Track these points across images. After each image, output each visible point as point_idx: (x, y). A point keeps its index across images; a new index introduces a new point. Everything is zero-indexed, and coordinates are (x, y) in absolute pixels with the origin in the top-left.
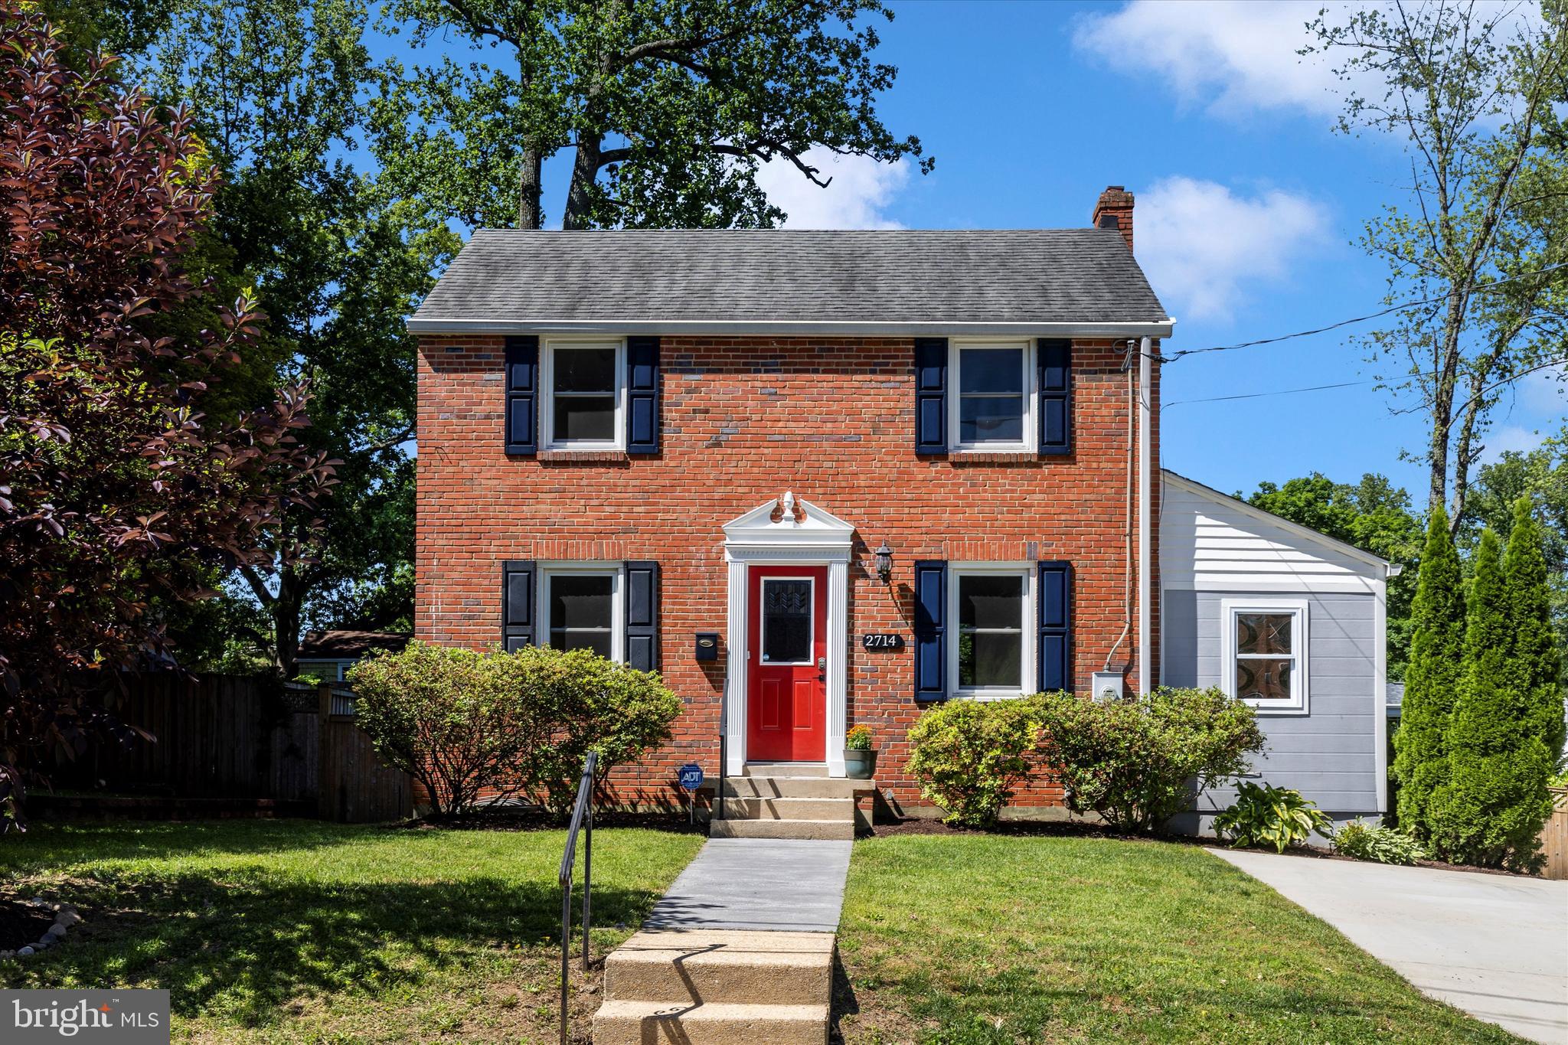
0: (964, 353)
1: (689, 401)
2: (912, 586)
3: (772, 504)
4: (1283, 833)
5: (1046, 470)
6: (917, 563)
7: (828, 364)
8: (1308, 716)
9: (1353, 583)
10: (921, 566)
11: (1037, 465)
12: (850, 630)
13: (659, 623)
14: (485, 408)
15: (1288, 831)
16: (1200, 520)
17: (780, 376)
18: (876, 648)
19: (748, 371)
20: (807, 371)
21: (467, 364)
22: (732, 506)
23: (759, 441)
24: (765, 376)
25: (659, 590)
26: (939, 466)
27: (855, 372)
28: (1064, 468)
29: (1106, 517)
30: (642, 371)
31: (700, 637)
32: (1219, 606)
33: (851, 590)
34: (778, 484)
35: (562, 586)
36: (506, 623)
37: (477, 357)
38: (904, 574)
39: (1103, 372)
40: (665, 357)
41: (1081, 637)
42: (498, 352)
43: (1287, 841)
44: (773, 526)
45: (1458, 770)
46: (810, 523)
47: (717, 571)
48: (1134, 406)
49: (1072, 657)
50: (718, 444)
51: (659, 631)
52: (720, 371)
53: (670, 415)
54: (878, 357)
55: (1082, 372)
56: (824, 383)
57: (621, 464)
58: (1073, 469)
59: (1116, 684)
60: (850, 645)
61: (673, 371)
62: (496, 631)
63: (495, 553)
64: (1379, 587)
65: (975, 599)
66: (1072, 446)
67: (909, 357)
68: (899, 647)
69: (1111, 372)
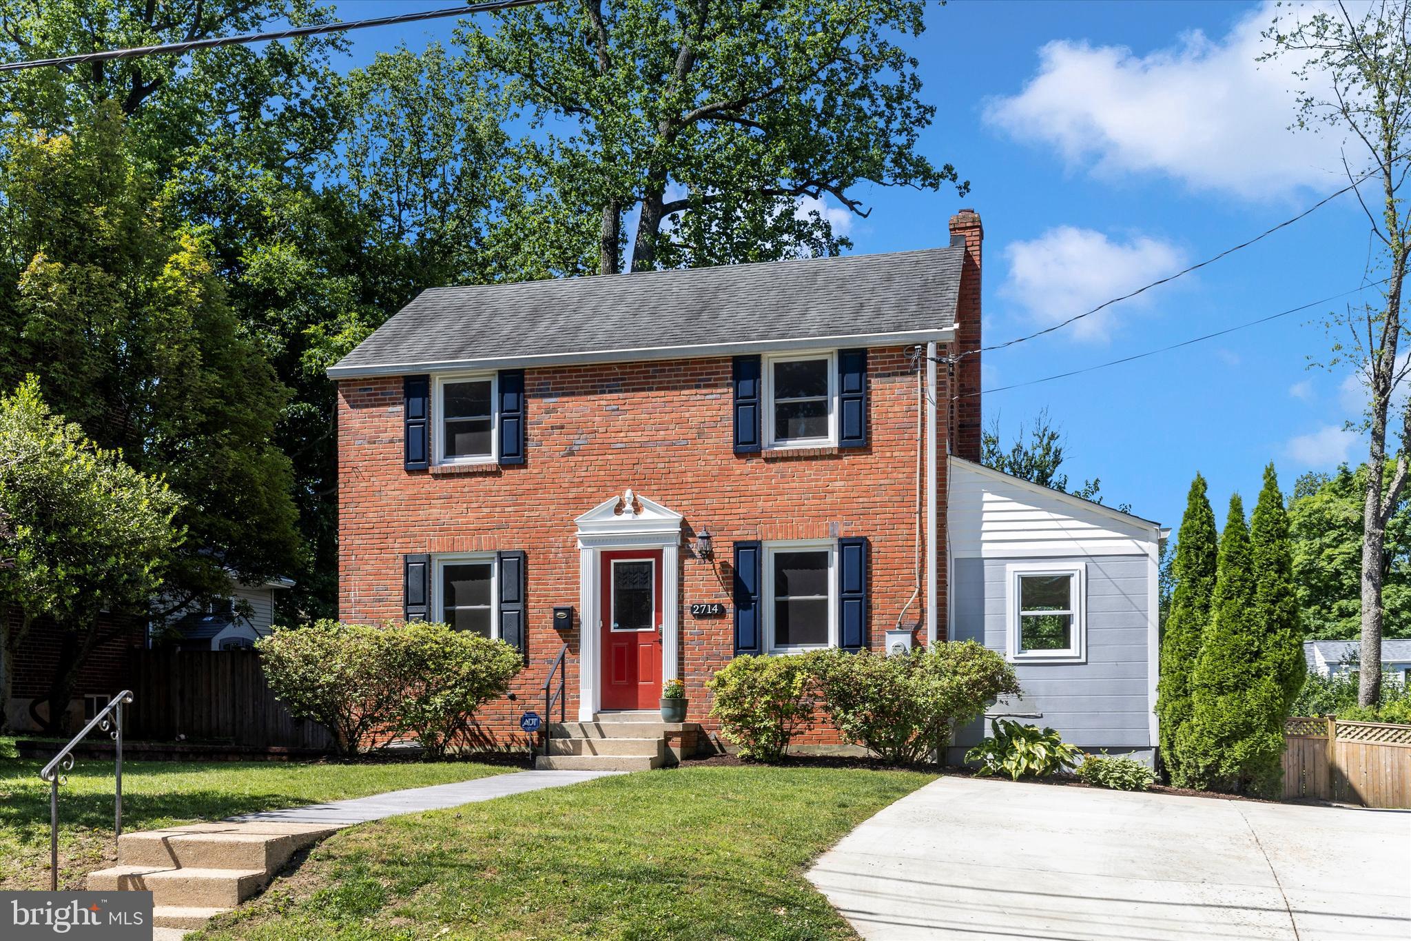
0: (778, 366)
1: (548, 420)
2: (731, 562)
3: (615, 500)
4: (1019, 763)
5: (846, 460)
6: (735, 543)
7: (661, 382)
8: (1086, 663)
9: (1129, 546)
10: (739, 546)
11: (838, 457)
12: (681, 601)
13: (526, 600)
14: (389, 435)
15: (1024, 762)
16: (987, 497)
17: (621, 395)
18: (702, 615)
19: (595, 393)
20: (643, 390)
21: (375, 400)
22: (582, 503)
23: (606, 448)
24: (608, 396)
25: (526, 573)
26: (754, 462)
27: (683, 388)
28: (861, 459)
29: (899, 499)
30: (511, 398)
31: (556, 610)
32: (1004, 571)
33: (681, 569)
34: (619, 484)
35: (453, 573)
36: (407, 604)
37: (382, 394)
38: (725, 553)
39: (895, 374)
40: (529, 385)
41: (876, 601)
42: (398, 390)
43: (1022, 770)
44: (616, 518)
45: (1199, 708)
46: (646, 515)
47: (572, 557)
48: (923, 402)
49: (869, 618)
50: (571, 453)
51: (526, 607)
52: (573, 394)
53: (533, 432)
54: (702, 374)
55: (877, 376)
56: (657, 398)
57: (496, 473)
58: (870, 459)
59: (905, 640)
60: (681, 613)
61: (535, 396)
62: (399, 611)
63: (398, 548)
64: (1152, 548)
65: (787, 572)
66: (869, 439)
67: (728, 372)
68: (721, 613)
69: (903, 374)
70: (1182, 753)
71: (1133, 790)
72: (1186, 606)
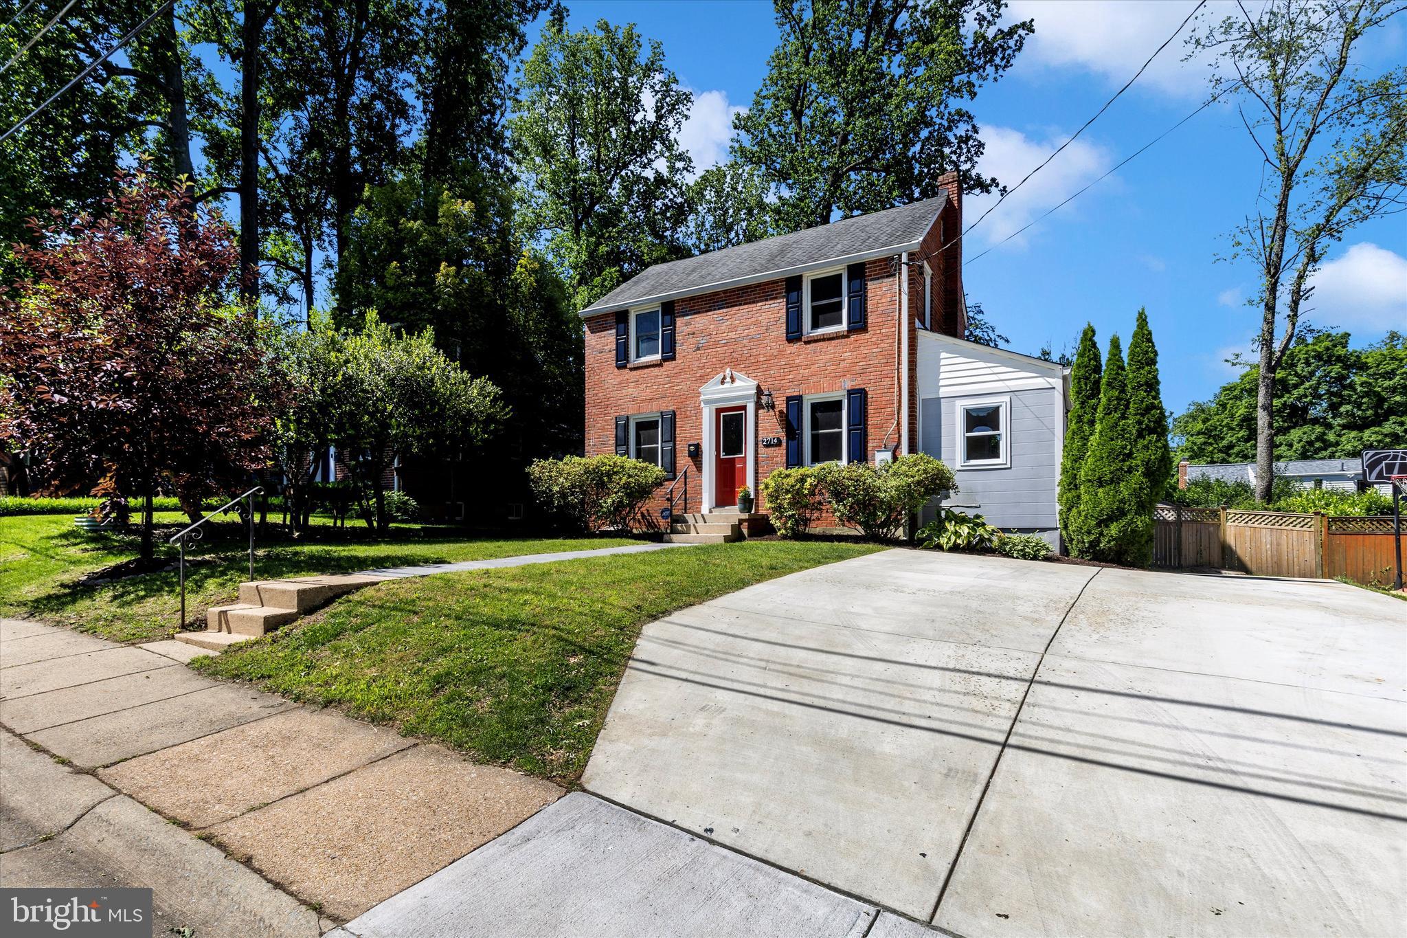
0: (813, 282)
1: (687, 330)
2: (785, 410)
3: (721, 376)
4: (949, 539)
5: (852, 338)
6: (787, 398)
7: (746, 300)
8: (1010, 468)
9: (1041, 382)
10: (789, 399)
11: (847, 337)
12: (756, 436)
13: (675, 441)
14: (607, 348)
15: (953, 538)
16: (943, 355)
17: (725, 310)
18: (768, 445)
19: (710, 311)
20: (736, 305)
21: (602, 327)
22: (703, 379)
23: (716, 344)
24: (718, 312)
25: (675, 424)
26: (798, 345)
27: (758, 302)
28: (861, 336)
29: (885, 361)
30: (668, 318)
31: (690, 445)
32: (954, 405)
33: (757, 416)
34: (723, 365)
35: (641, 426)
36: (617, 445)
37: (605, 324)
38: (781, 405)
39: (883, 277)
40: (677, 309)
41: (871, 431)
42: (612, 320)
43: (951, 544)
44: (722, 387)
45: (1085, 498)
46: (738, 383)
47: (699, 410)
48: (900, 294)
49: (866, 442)
50: (698, 349)
51: (675, 444)
52: (699, 313)
53: (679, 338)
54: (768, 292)
55: (872, 280)
56: (744, 310)
57: (660, 365)
58: (867, 336)
59: (888, 456)
60: (756, 444)
61: (680, 316)
62: (613, 450)
63: (613, 413)
64: (1058, 383)
65: (819, 415)
66: (866, 323)
67: (783, 289)
68: (779, 444)
69: (887, 277)
70: (1073, 531)
71: (1032, 559)
72: (1077, 422)
